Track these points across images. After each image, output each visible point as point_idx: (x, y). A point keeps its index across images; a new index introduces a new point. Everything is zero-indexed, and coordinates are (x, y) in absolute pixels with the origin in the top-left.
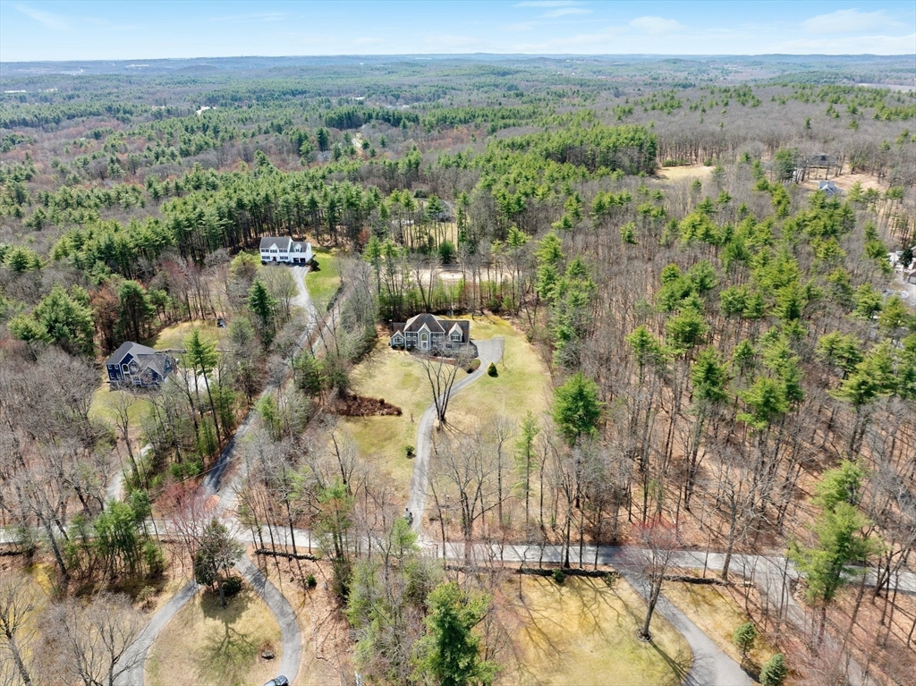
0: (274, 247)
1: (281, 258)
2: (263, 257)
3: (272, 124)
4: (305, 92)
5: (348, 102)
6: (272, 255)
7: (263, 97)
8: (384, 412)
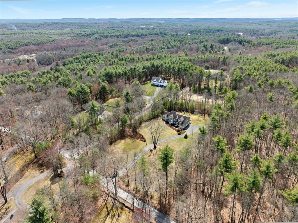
0: (155, 80)
1: (157, 84)
2: (152, 83)
3: (200, 41)
4: (223, 31)
5: (235, 35)
6: (154, 83)
7: (207, 31)
8: (141, 139)
